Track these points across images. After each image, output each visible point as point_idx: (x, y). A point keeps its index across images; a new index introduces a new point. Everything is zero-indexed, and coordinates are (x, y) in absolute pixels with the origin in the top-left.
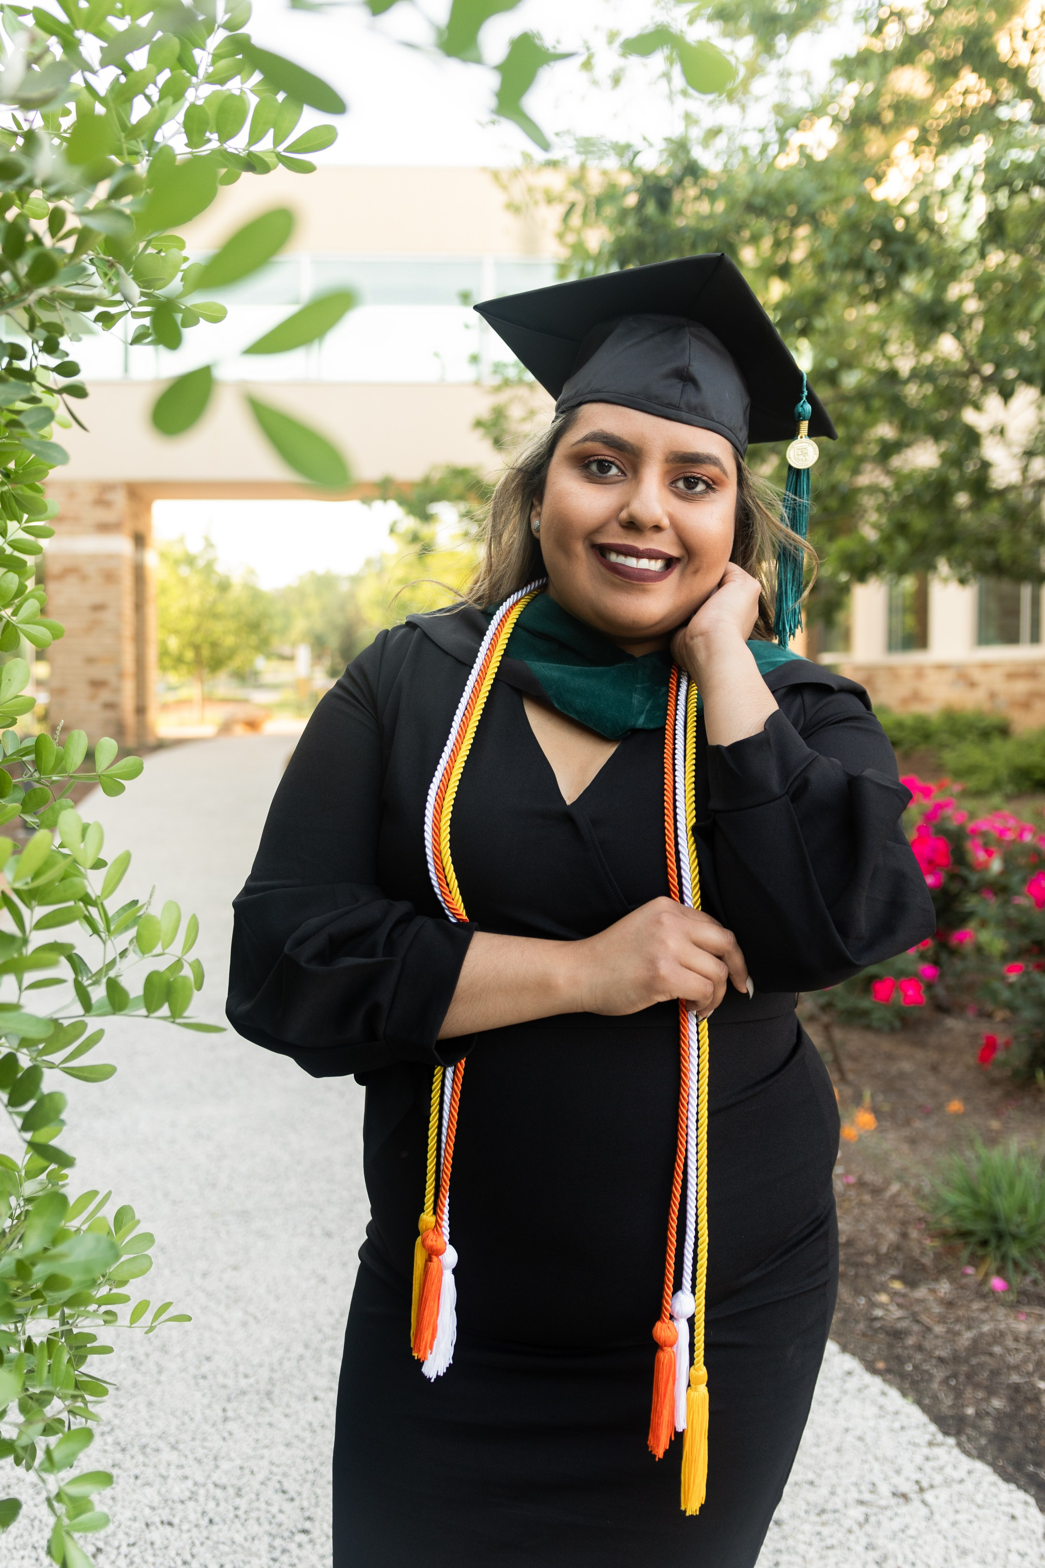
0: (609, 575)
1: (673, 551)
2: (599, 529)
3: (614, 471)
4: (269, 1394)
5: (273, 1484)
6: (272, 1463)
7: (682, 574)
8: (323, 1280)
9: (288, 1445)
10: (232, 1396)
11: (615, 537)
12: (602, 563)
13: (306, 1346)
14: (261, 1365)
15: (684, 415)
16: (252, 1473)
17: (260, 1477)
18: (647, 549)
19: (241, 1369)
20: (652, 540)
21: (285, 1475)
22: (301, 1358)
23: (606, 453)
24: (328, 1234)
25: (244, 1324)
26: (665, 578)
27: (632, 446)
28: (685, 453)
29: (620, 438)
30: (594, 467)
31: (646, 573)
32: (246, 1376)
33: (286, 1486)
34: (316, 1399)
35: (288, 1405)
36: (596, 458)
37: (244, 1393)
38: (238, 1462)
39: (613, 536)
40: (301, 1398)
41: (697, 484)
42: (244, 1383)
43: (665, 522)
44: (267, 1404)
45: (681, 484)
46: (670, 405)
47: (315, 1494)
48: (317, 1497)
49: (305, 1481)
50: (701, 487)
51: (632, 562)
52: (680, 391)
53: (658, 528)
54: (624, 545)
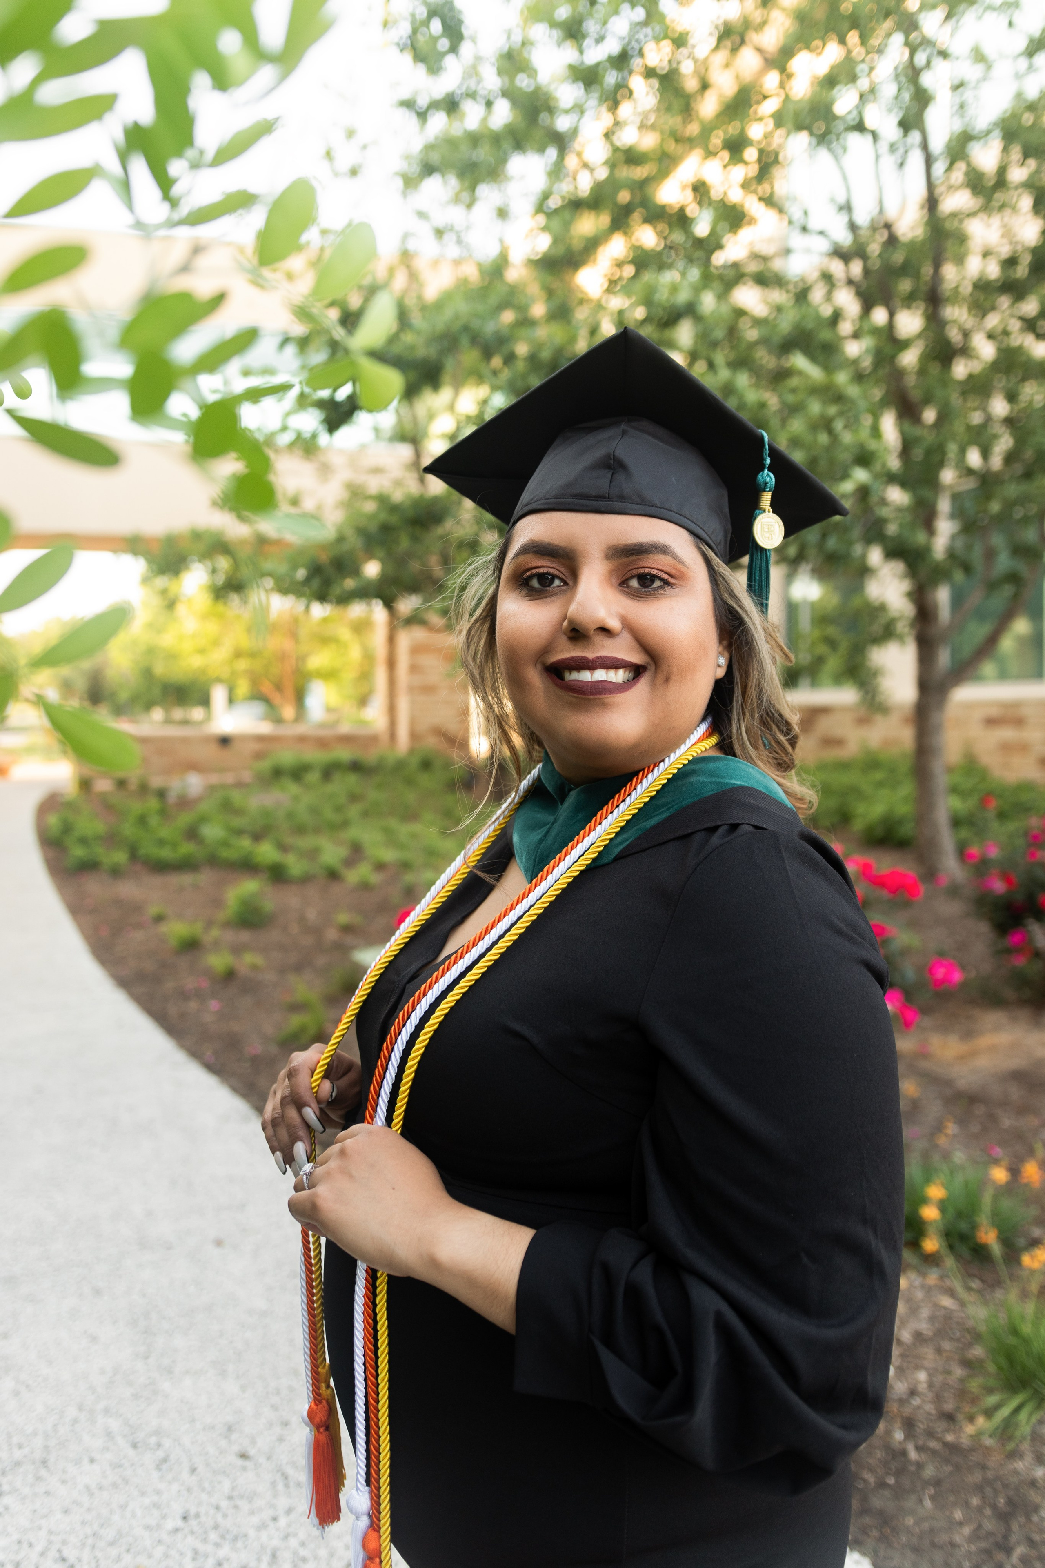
0: (566, 695)
1: (636, 658)
2: (547, 649)
3: (557, 582)
4: (44, 1462)
5: (53, 1554)
6: (50, 1532)
7: (653, 685)
8: (94, 1339)
9: (66, 1512)
10: (7, 1469)
11: (567, 652)
12: (557, 685)
13: (80, 1408)
14: (35, 1433)
15: (617, 505)
16: (31, 1545)
17: (39, 1548)
18: (598, 657)
19: (15, 1440)
20: (604, 646)
21: (64, 1542)
22: (75, 1421)
23: (545, 565)
24: (97, 1292)
25: (17, 1394)
26: (631, 688)
27: (561, 548)
28: (625, 545)
29: (550, 544)
30: (535, 583)
31: (608, 685)
32: (20, 1446)
33: (66, 1553)
34: (92, 1461)
35: (64, 1471)
36: (534, 571)
37: (18, 1464)
38: (15, 1537)
39: (562, 651)
40: (78, 1462)
41: (653, 581)
42: (18, 1454)
43: (614, 624)
44: (43, 1472)
45: (634, 583)
46: (598, 498)
47: (95, 1557)
48: (97, 1561)
49: (84, 1545)
50: (657, 583)
51: (586, 676)
52: (608, 480)
53: (605, 631)
54: (573, 658)
